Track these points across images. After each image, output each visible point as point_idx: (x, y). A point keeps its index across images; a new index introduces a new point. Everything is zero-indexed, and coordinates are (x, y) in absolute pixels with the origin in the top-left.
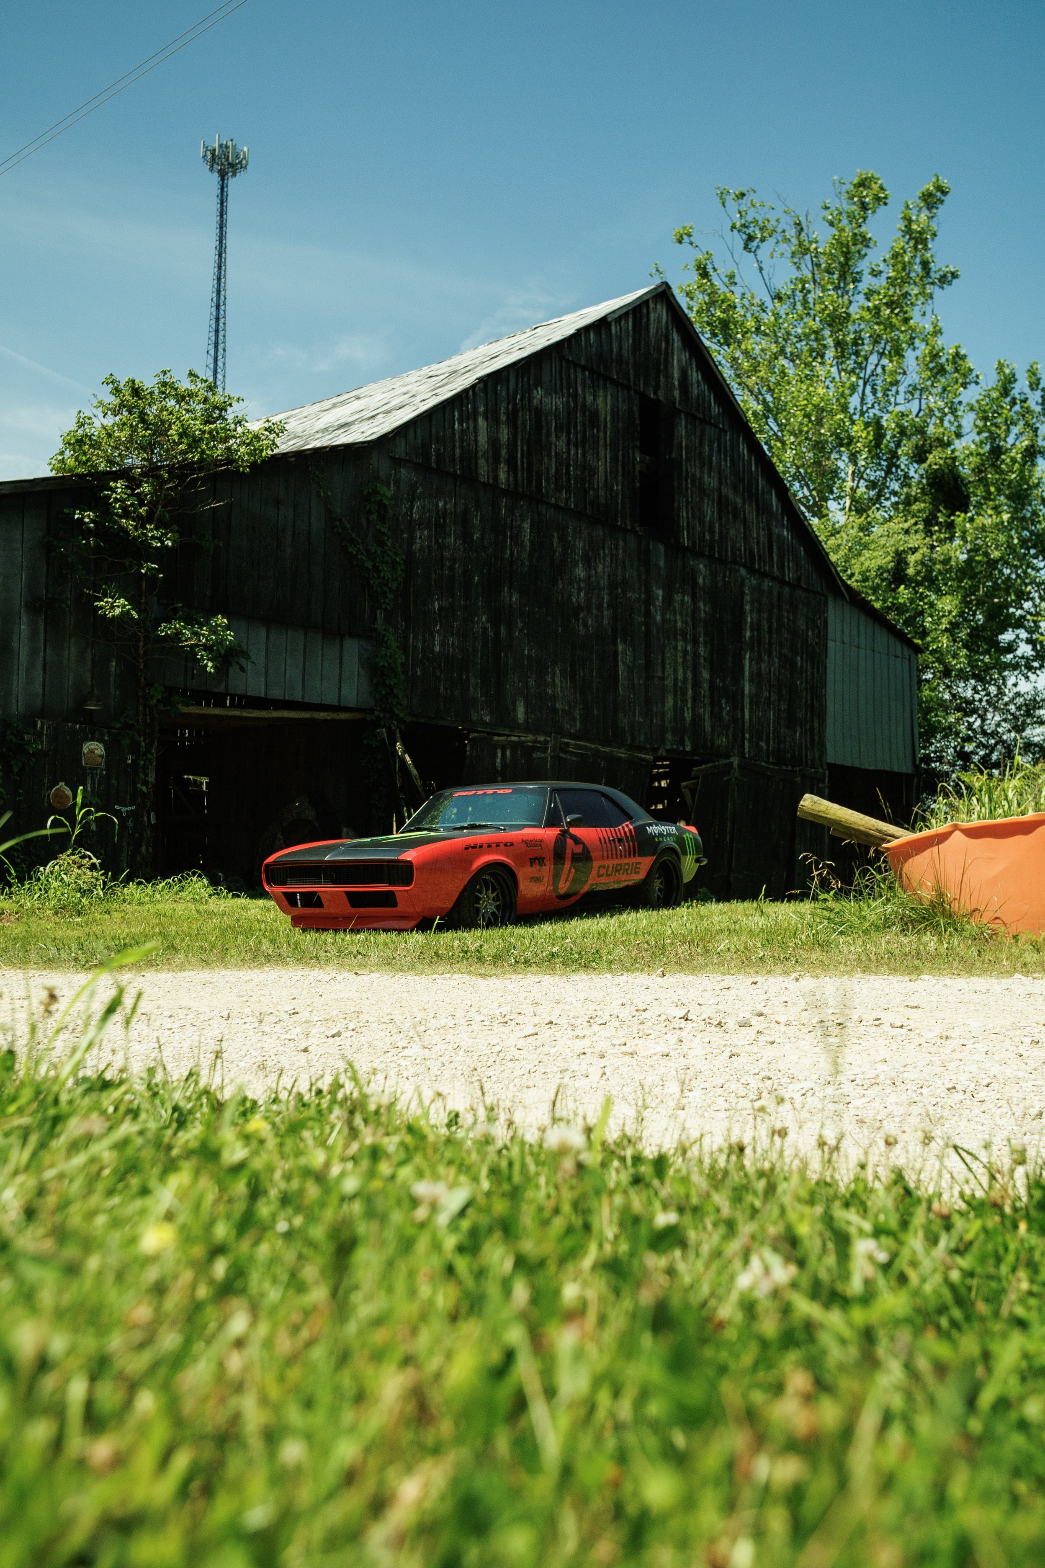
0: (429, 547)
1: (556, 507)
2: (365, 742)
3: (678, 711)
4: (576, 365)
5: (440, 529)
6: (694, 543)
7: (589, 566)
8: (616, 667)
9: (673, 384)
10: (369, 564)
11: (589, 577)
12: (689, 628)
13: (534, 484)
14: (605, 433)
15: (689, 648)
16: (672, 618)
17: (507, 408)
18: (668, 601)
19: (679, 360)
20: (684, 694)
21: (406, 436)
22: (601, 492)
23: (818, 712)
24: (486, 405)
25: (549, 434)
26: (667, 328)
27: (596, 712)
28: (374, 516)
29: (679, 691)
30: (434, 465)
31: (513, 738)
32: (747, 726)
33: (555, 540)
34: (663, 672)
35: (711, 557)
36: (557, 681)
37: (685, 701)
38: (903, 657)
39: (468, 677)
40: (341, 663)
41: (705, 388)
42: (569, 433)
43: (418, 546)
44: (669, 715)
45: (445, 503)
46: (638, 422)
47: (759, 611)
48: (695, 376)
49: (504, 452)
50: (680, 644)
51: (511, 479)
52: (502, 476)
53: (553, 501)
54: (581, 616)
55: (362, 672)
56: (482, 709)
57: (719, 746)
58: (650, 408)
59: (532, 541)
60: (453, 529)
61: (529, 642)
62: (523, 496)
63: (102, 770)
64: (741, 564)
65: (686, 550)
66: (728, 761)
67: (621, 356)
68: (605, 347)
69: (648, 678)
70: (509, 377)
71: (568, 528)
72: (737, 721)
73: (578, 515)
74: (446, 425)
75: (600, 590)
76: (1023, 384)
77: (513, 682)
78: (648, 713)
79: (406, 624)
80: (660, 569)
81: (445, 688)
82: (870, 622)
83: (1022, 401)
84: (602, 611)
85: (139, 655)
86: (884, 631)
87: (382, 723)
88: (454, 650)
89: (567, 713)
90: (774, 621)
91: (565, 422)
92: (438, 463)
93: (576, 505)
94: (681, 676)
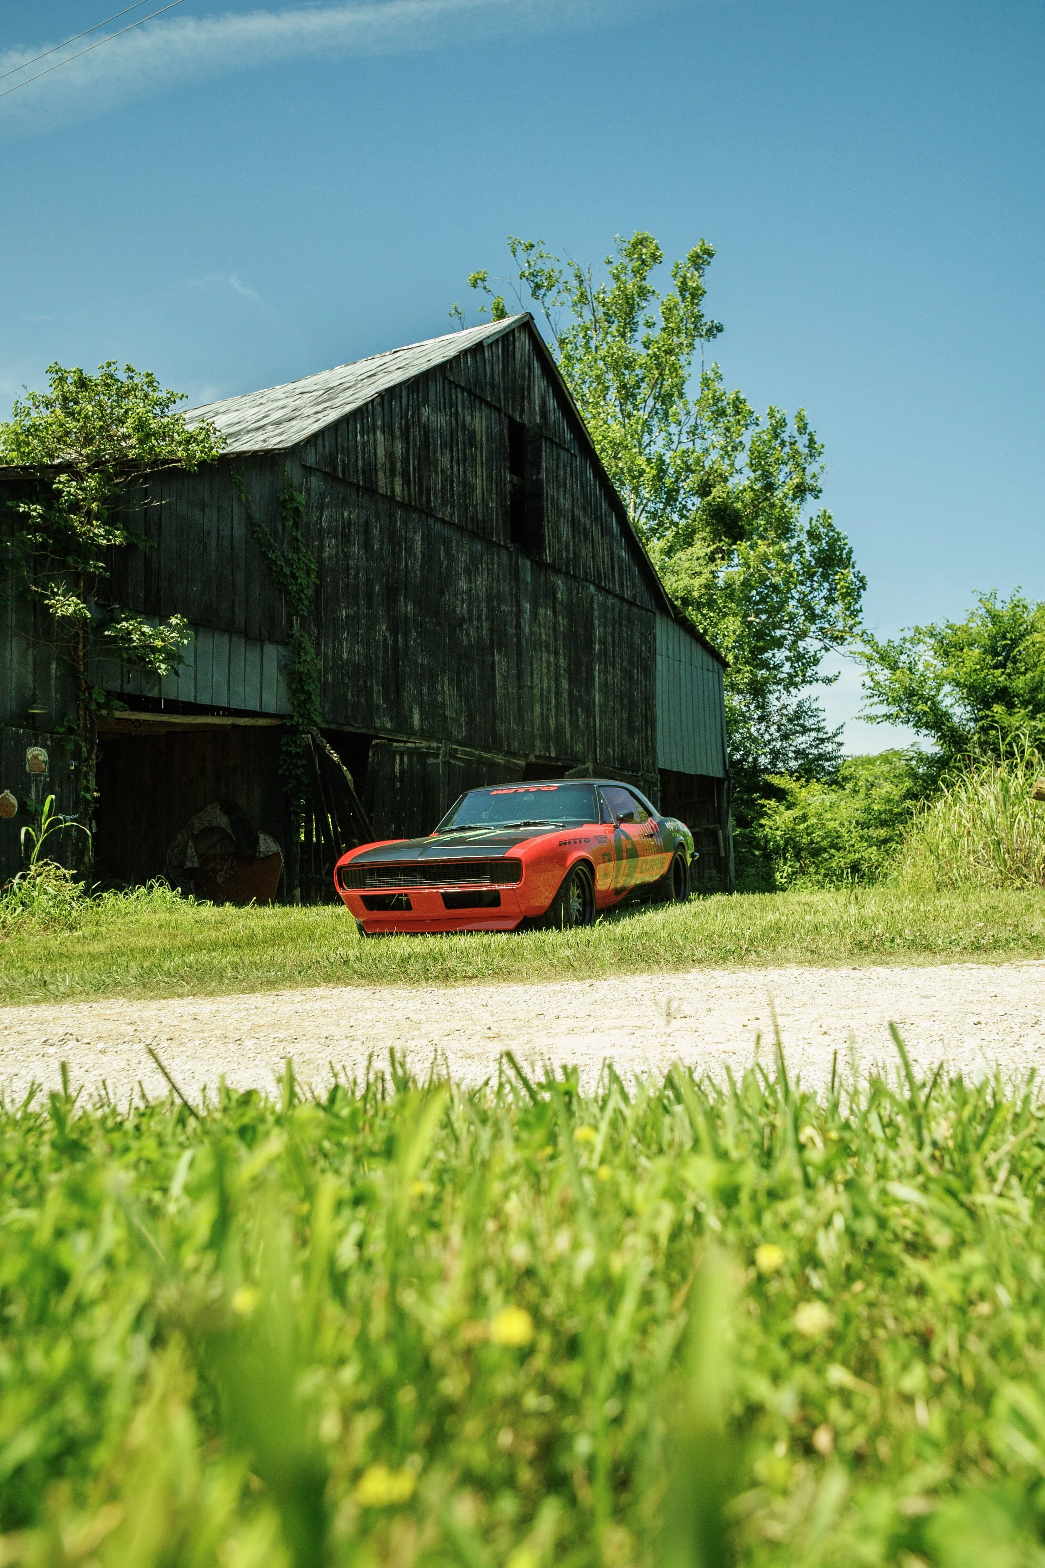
0: (337, 555)
1: (443, 521)
3: (544, 718)
4: (457, 386)
5: (345, 538)
7: (470, 579)
8: (493, 677)
9: (534, 408)
10: (287, 570)
12: (552, 640)
13: (424, 497)
14: (482, 453)
15: (552, 659)
16: (538, 631)
17: (401, 423)
18: (534, 614)
19: (539, 387)
20: (549, 703)
21: (315, 445)
22: (479, 509)
23: (650, 722)
24: (383, 419)
25: (435, 451)
26: (529, 356)
27: (478, 719)
28: (290, 523)
29: (544, 700)
30: (340, 475)
31: (410, 745)
32: (597, 735)
33: (442, 553)
34: (532, 682)
35: (567, 574)
36: (446, 688)
37: (549, 710)
38: (713, 672)
39: (372, 687)
40: (262, 670)
41: (559, 414)
42: (451, 451)
43: (327, 554)
44: (537, 723)
45: (350, 513)
46: (507, 443)
47: (605, 626)
48: (552, 403)
49: (399, 465)
50: (545, 655)
51: (406, 492)
52: (398, 489)
53: (440, 515)
54: (465, 627)
55: (280, 678)
56: (384, 716)
57: (577, 753)
58: (517, 430)
59: (423, 554)
60: (357, 538)
61: (422, 651)
62: (415, 509)
63: (45, 777)
64: (590, 582)
65: (547, 566)
66: (583, 767)
67: (493, 380)
68: (480, 371)
69: (519, 688)
70: (401, 392)
71: (452, 542)
72: (590, 728)
73: (460, 529)
74: (350, 437)
75: (479, 602)
76: (792, 428)
77: (409, 690)
78: (520, 720)
79: (318, 631)
80: (527, 583)
81: (353, 695)
82: (688, 638)
83: (791, 444)
84: (482, 623)
85: (78, 657)
86: (699, 646)
87: (301, 729)
88: (359, 658)
89: (455, 720)
90: (616, 635)
91: (448, 440)
92: (343, 473)
93: (459, 520)
94: (545, 687)
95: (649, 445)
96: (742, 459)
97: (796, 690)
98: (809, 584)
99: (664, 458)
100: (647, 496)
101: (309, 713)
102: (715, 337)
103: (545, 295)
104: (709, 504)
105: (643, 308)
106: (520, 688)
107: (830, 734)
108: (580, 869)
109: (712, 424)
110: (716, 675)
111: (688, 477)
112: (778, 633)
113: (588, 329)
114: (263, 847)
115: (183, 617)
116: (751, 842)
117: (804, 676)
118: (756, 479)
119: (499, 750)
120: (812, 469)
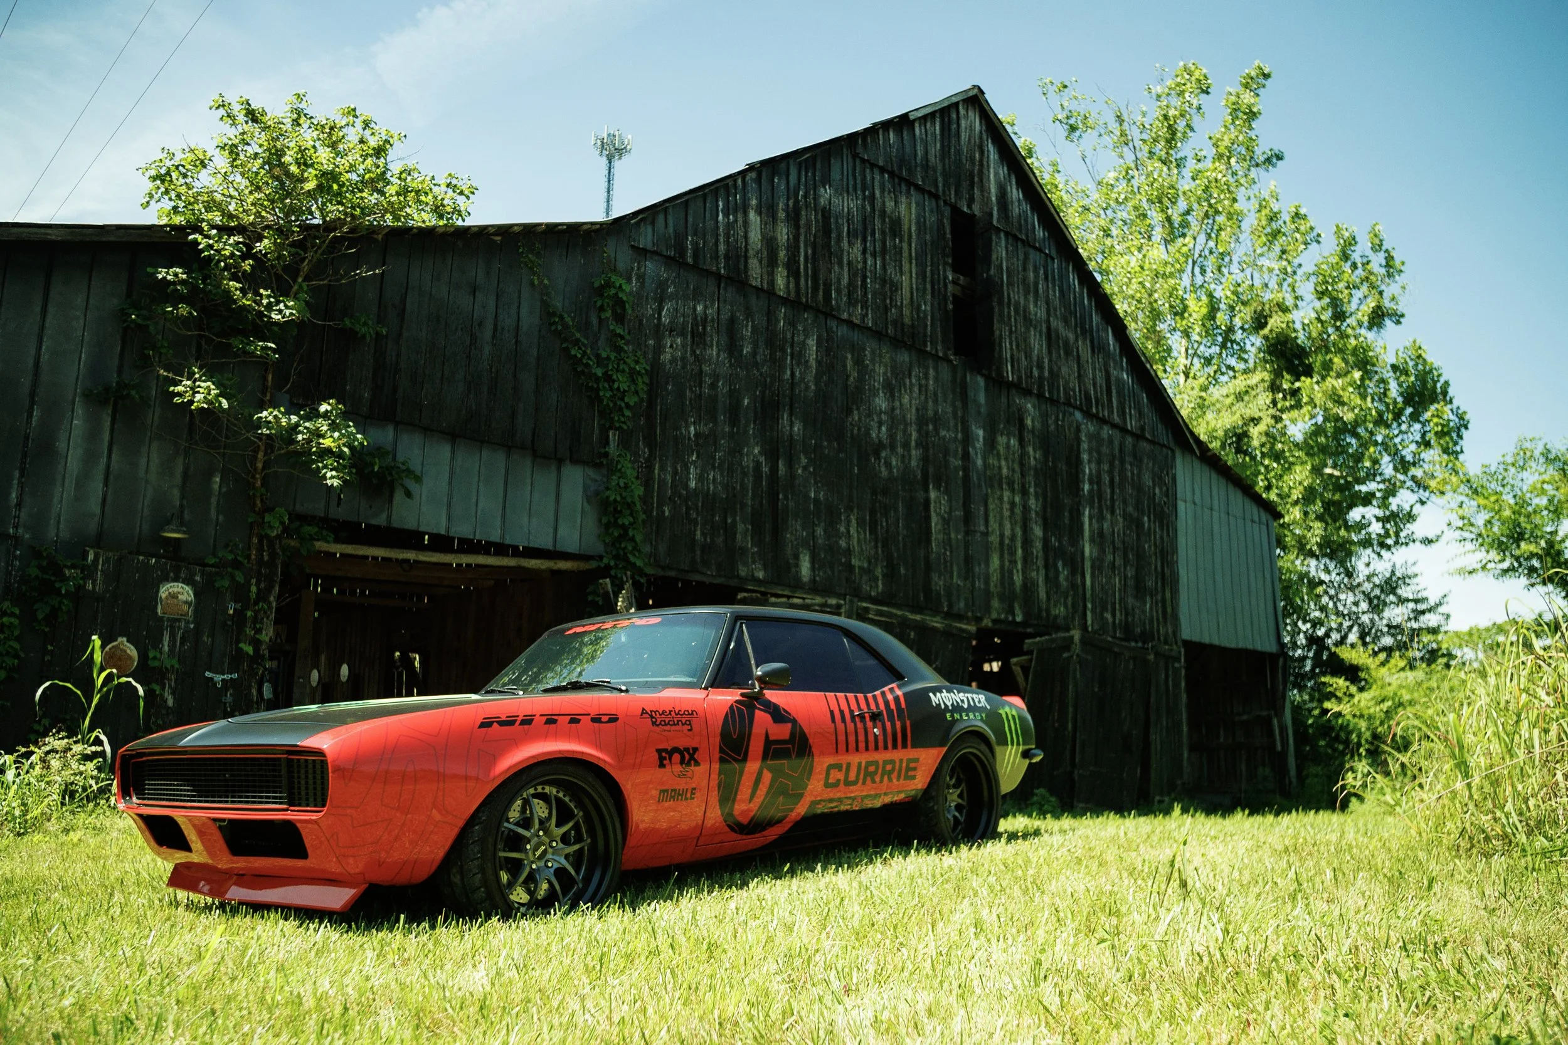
0: (683, 358)
1: (850, 323)
3: (1006, 575)
4: (873, 166)
5: (698, 339)
6: (1020, 378)
7: (892, 396)
8: (928, 518)
9: (989, 198)
10: (598, 372)
11: (893, 409)
12: (1017, 476)
13: (821, 293)
14: (910, 245)
15: (1017, 499)
16: (996, 463)
17: (787, 205)
18: (990, 443)
19: (996, 174)
20: (1013, 553)
21: (653, 223)
22: (906, 312)
23: (1169, 580)
24: (760, 199)
25: (839, 239)
26: (981, 138)
27: (902, 571)
28: (607, 314)
29: (1005, 549)
30: (690, 260)
31: (795, 600)
32: (1088, 594)
33: (849, 363)
34: (987, 526)
35: (1040, 396)
36: (853, 531)
37: (1013, 562)
38: (1261, 523)
39: (734, 522)
40: (558, 496)
41: (1027, 208)
42: (864, 241)
43: (668, 356)
44: (995, 578)
45: (706, 307)
46: (949, 236)
47: (1099, 462)
48: (1015, 193)
49: (782, 254)
50: (1007, 495)
51: (792, 285)
52: (780, 282)
53: (845, 316)
54: (883, 454)
55: (588, 507)
56: (754, 562)
57: (1056, 617)
58: (962, 222)
59: (819, 363)
60: (715, 339)
61: (816, 483)
62: (807, 307)
63: (188, 622)
64: (1075, 408)
65: (1010, 385)
66: (1067, 634)
67: (927, 161)
68: (908, 149)
69: (967, 533)
70: (788, 169)
71: (864, 349)
72: (1076, 588)
73: (878, 335)
74: (708, 215)
75: (906, 425)
76: (1363, 248)
77: (795, 531)
78: (968, 573)
79: (650, 451)
80: (979, 406)
81: (703, 534)
82: (1223, 482)
83: (1363, 265)
84: (909, 451)
85: (256, 469)
86: (1239, 494)
88: (715, 487)
89: (868, 571)
90: (1116, 474)
91: (860, 228)
92: (696, 256)
93: (875, 322)
94: (1008, 533)
96: (1307, 289)
97: (1389, 553)
98: (1395, 426)
100: (1202, 341)
102: (1274, 166)
103: (1080, 136)
104: (1266, 338)
107: (1433, 604)
110: (1264, 528)
111: (1241, 311)
112: (1363, 488)
117: (1397, 535)
118: (1323, 309)
119: (936, 612)
120: (1389, 290)
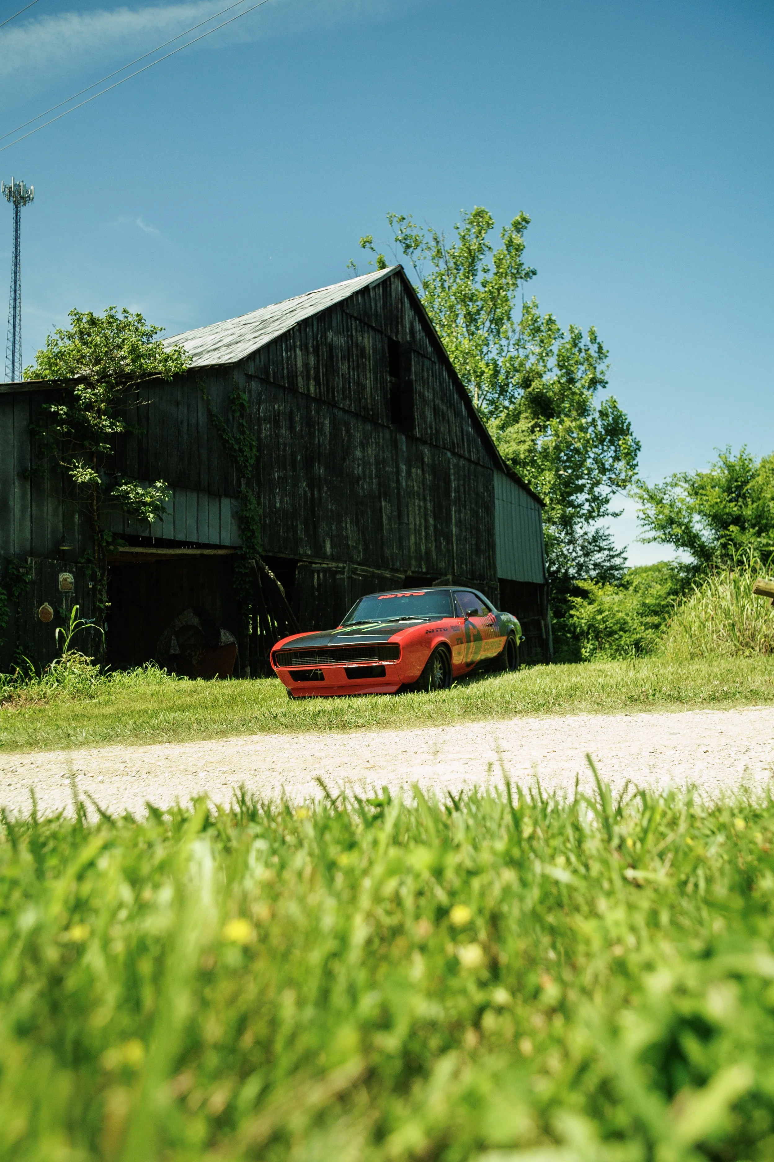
0: (270, 435)
1: (343, 410)
2: (237, 570)
3: (417, 545)
4: (352, 317)
5: (277, 424)
7: (364, 449)
8: (382, 517)
9: (406, 331)
10: (236, 447)
12: (421, 490)
13: (331, 394)
14: (370, 362)
15: (422, 504)
16: (412, 485)
17: (313, 343)
18: (409, 473)
19: (409, 316)
20: (420, 534)
21: (254, 360)
22: (369, 401)
23: (491, 546)
24: (301, 341)
25: (337, 362)
26: (401, 295)
27: (371, 547)
28: (238, 414)
29: (418, 532)
30: (272, 380)
31: (324, 565)
32: (455, 555)
34: (408, 520)
35: (431, 444)
36: (348, 526)
37: (421, 539)
38: (535, 510)
39: (297, 525)
40: (220, 516)
41: (423, 334)
42: (349, 361)
43: (264, 435)
44: (413, 548)
45: (279, 406)
46: (387, 355)
47: (458, 480)
48: (418, 327)
49: (312, 372)
50: (417, 501)
51: (317, 390)
52: (312, 389)
53: (342, 406)
54: (360, 483)
55: (233, 521)
56: (306, 546)
57: (440, 568)
58: (394, 346)
59: (330, 433)
60: (284, 423)
61: (331, 500)
62: (324, 402)
63: (72, 593)
64: (448, 449)
65: (417, 439)
66: (445, 578)
67: (377, 311)
68: (368, 306)
70: (312, 322)
71: (350, 424)
72: (450, 552)
73: (356, 415)
74: (278, 353)
75: (370, 465)
76: (586, 340)
77: (323, 528)
78: (401, 547)
79: (259, 488)
80: (403, 452)
81: (284, 532)
82: (517, 487)
83: (586, 350)
84: (372, 480)
85: (93, 510)
86: (525, 493)
87: (248, 556)
88: (288, 506)
89: (355, 548)
90: (466, 486)
91: (346, 354)
92: (274, 379)
93: (355, 409)
94: (418, 523)
95: (487, 354)
96: (552, 362)
97: (594, 521)
98: (600, 447)
99: (498, 363)
100: (487, 389)
101: (253, 546)
102: (531, 278)
103: (412, 252)
104: (530, 393)
105: (481, 259)
106: (400, 524)
107: (618, 552)
108: (441, 650)
109: (530, 338)
110: (537, 512)
111: (515, 375)
112: (580, 482)
113: (443, 275)
114: (223, 639)
115: (164, 481)
116: (563, 627)
117: (599, 511)
118: (562, 376)
119: (387, 568)
120: (600, 367)
